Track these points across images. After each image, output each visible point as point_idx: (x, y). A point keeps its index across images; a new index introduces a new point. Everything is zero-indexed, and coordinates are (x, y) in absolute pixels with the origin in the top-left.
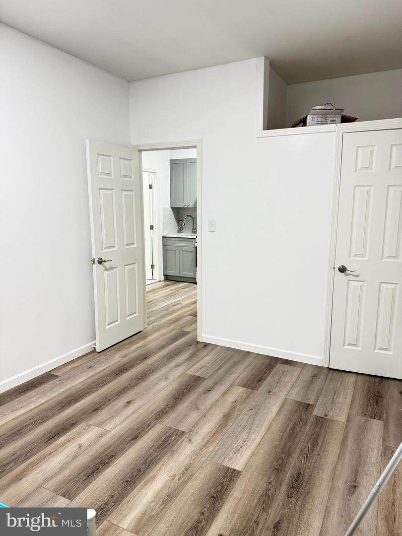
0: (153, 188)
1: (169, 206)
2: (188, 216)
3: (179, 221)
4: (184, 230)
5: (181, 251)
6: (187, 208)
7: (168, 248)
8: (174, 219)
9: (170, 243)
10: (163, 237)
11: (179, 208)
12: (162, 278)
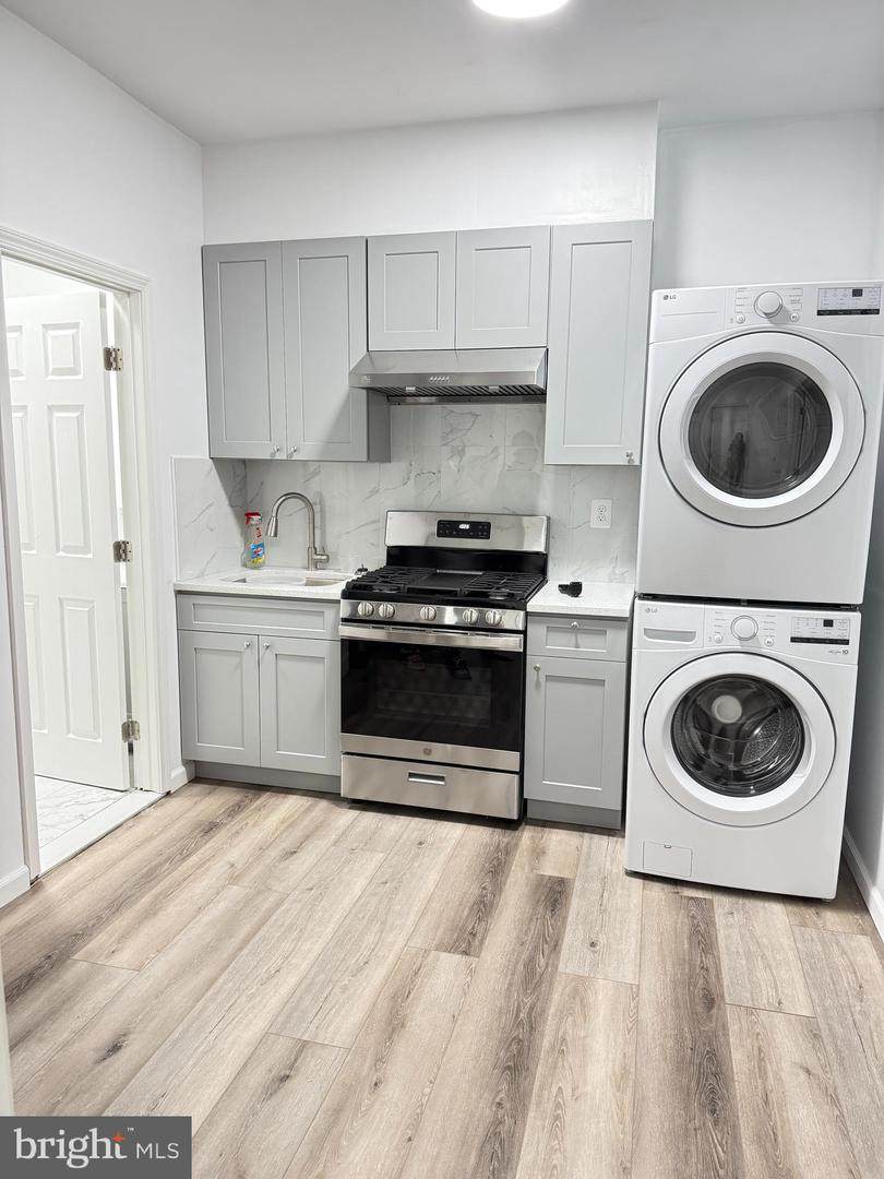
0: (126, 361)
1: (203, 454)
2: (290, 495)
3: (249, 515)
4: (271, 554)
5: (269, 657)
6: (288, 463)
7: (206, 641)
8: (228, 510)
9: (211, 618)
10: (179, 593)
11: (244, 461)
12: (179, 774)
